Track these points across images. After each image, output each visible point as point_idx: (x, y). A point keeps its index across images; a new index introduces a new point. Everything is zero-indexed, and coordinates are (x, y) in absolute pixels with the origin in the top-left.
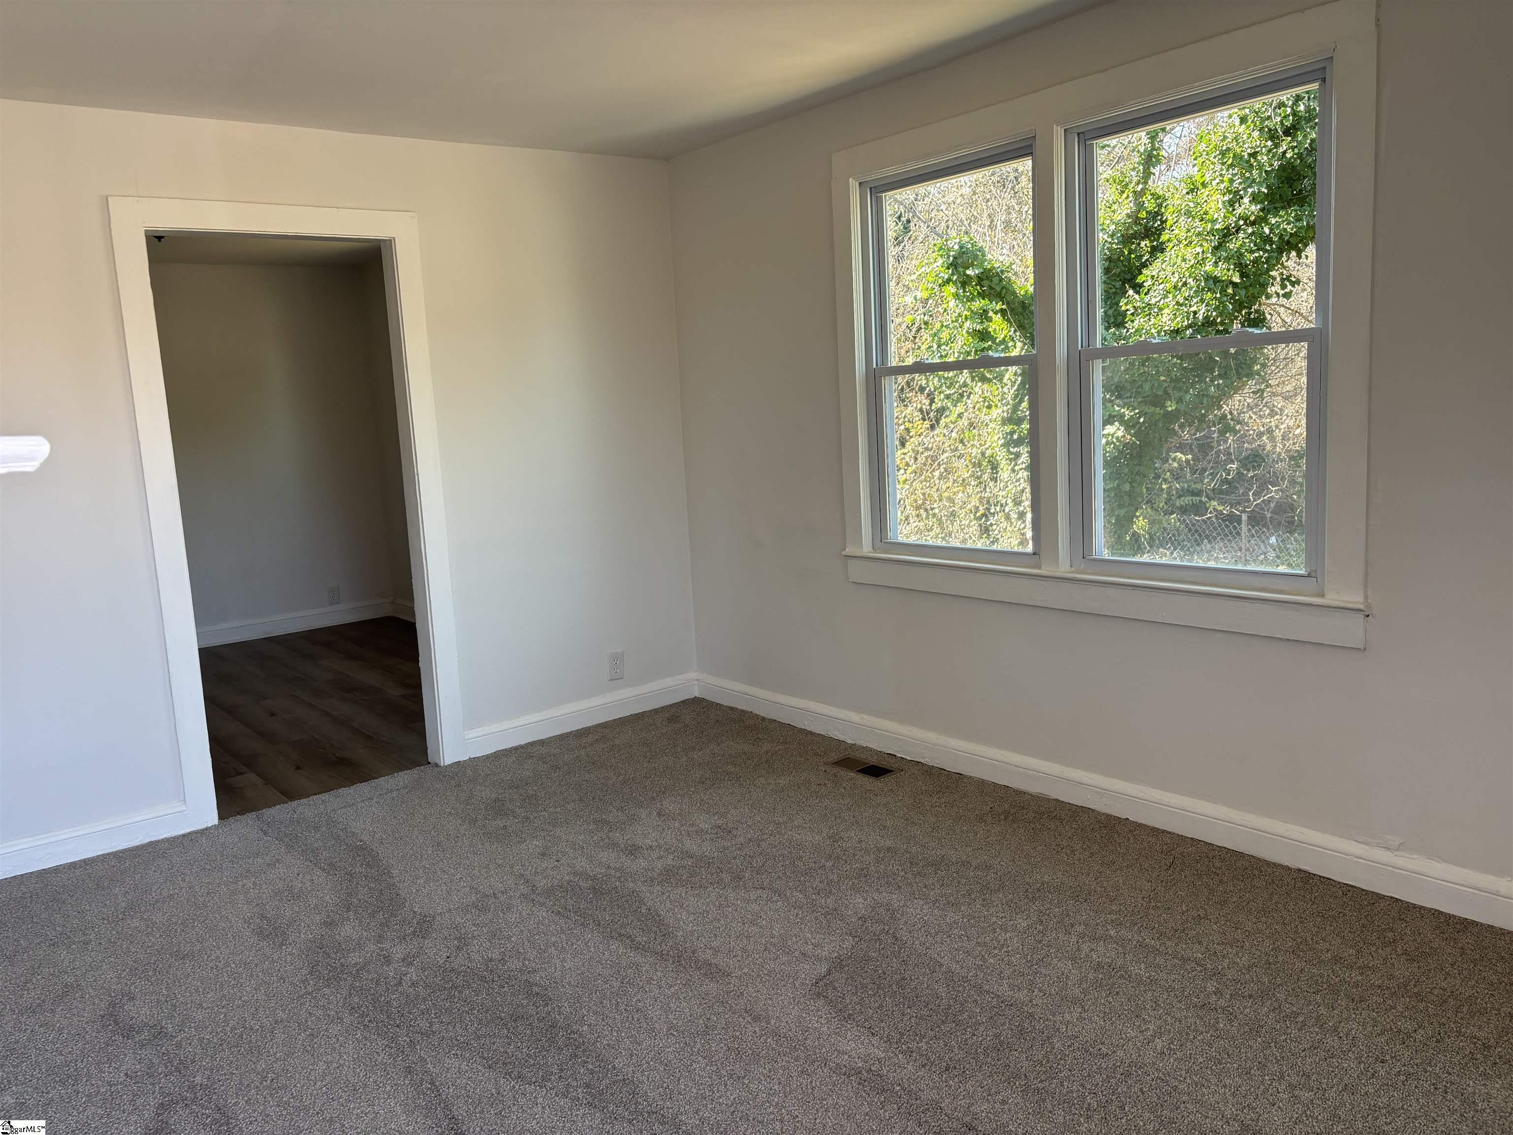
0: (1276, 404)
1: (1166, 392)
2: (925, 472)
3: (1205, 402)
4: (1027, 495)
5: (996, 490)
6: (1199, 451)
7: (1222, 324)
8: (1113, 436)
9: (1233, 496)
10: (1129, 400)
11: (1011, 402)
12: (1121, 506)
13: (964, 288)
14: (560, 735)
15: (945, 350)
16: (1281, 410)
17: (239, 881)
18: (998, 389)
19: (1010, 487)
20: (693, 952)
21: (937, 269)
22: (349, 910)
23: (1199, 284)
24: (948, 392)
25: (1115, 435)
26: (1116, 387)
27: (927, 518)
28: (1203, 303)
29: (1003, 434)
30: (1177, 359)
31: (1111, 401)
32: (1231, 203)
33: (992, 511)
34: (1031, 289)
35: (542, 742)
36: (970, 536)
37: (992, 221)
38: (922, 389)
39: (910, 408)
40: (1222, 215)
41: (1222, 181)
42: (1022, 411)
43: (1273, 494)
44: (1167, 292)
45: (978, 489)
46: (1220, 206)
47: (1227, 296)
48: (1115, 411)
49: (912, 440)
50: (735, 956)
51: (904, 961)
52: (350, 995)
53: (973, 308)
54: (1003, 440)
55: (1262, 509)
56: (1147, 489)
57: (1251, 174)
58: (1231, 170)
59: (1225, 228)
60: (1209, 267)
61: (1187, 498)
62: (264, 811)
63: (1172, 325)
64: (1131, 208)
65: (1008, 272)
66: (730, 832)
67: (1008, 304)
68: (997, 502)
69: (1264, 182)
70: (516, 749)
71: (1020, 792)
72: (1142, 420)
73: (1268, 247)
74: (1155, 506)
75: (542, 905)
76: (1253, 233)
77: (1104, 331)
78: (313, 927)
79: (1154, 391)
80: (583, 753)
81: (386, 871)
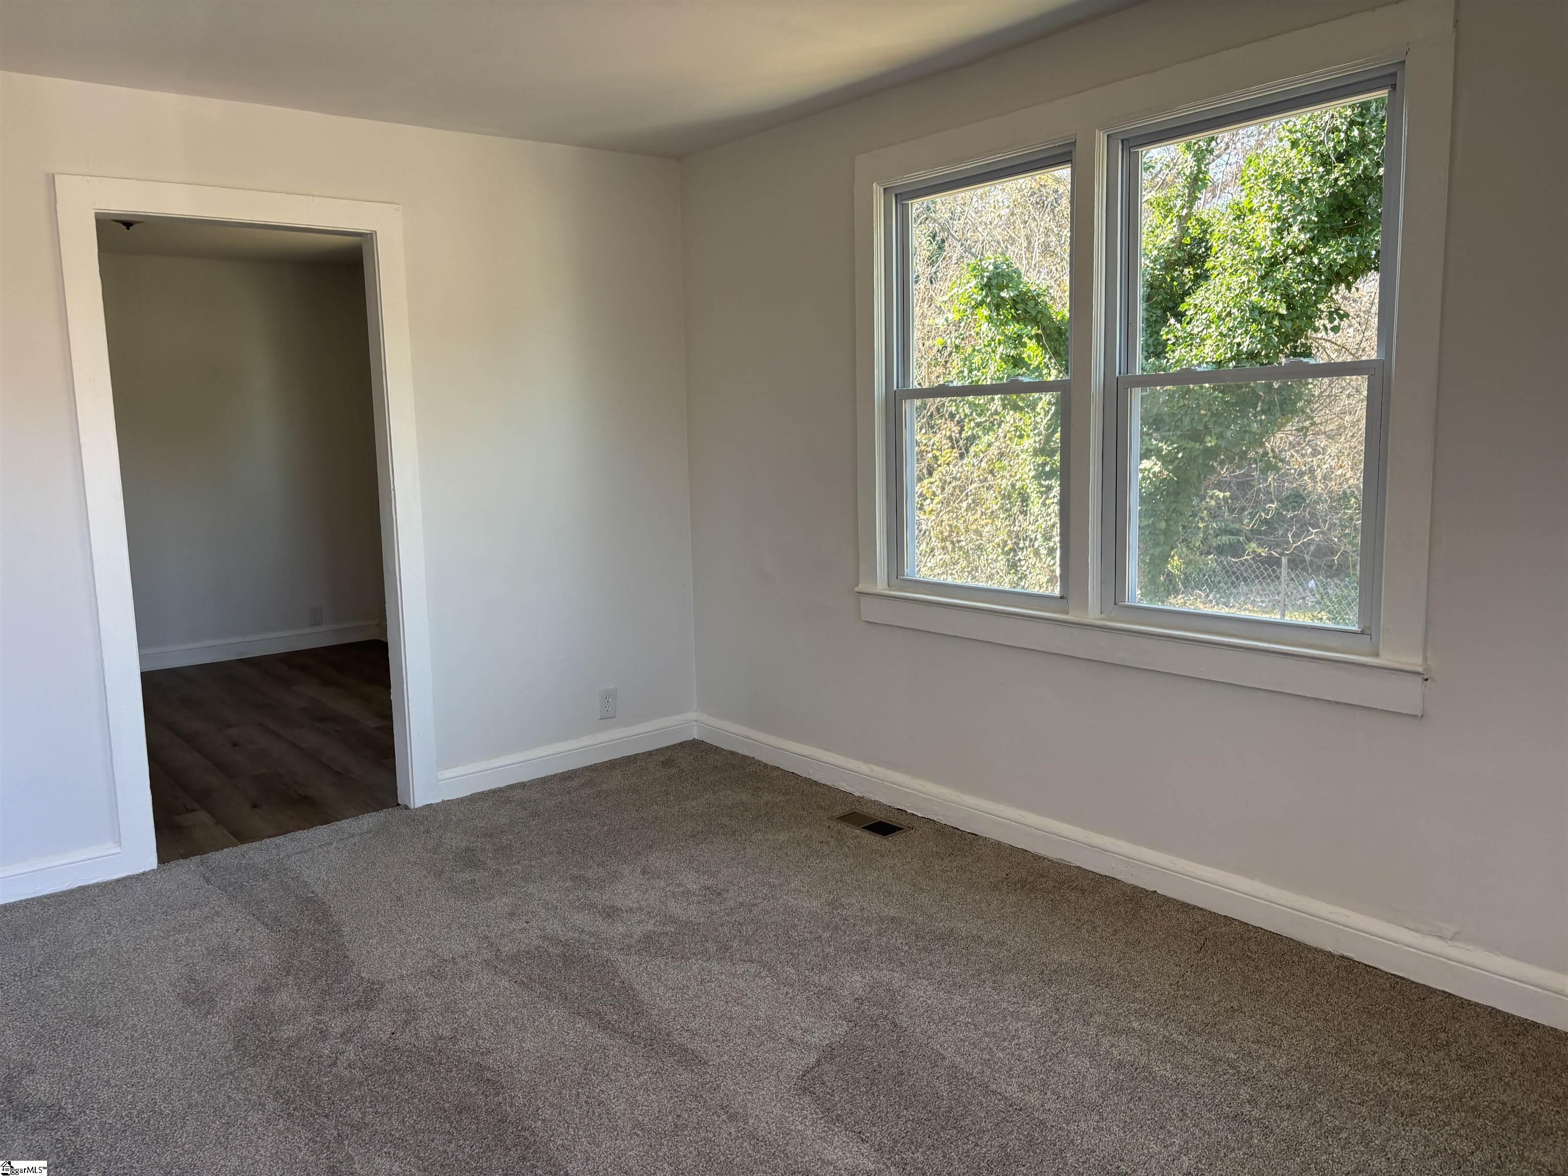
0: (1319, 443)
1: (1206, 427)
2: (952, 503)
3: (1247, 439)
4: (1057, 531)
5: (1026, 524)
6: (1238, 489)
7: (1267, 356)
8: (1149, 470)
9: (1272, 538)
10: (1167, 434)
11: (1044, 432)
12: (1156, 544)
13: (998, 311)
14: (544, 778)
15: (976, 375)
16: (1323, 449)
17: (170, 936)
18: (1030, 418)
19: (1040, 521)
20: (668, 1035)
21: (970, 290)
22: (288, 973)
23: (1244, 315)
24: (979, 420)
25: (1152, 471)
26: (1155, 420)
27: (953, 550)
28: (1247, 334)
29: (1034, 466)
30: (1219, 393)
31: (1148, 434)
32: (1280, 231)
33: (1021, 545)
34: (1068, 315)
35: (523, 785)
36: (997, 572)
37: (1030, 243)
38: (952, 416)
39: (939, 435)
40: (1270, 243)
41: (1270, 208)
42: (1055, 442)
43: (1313, 536)
44: (1210, 322)
45: (1007, 523)
46: (1268, 233)
47: (1273, 328)
48: (1152, 445)
49: (940, 469)
50: (714, 1041)
51: (902, 1052)
52: (277, 1076)
53: (1007, 332)
54: (1034, 472)
55: (1302, 552)
56: (1184, 527)
57: (1301, 201)
58: (1280, 196)
59: (1271, 258)
60: (1254, 297)
61: (1224, 538)
62: (209, 855)
63: (1215, 356)
64: (1175, 233)
65: (1045, 295)
66: (720, 894)
67: (1044, 329)
68: (1027, 536)
69: (1314, 209)
70: (494, 792)
71: (1040, 858)
72: (1180, 455)
73: (1317, 279)
74: (1191, 545)
75: (505, 973)
76: (1302, 263)
77: (1144, 361)
78: (246, 994)
79: (1194, 425)
80: (566, 799)
81: (336, 929)
